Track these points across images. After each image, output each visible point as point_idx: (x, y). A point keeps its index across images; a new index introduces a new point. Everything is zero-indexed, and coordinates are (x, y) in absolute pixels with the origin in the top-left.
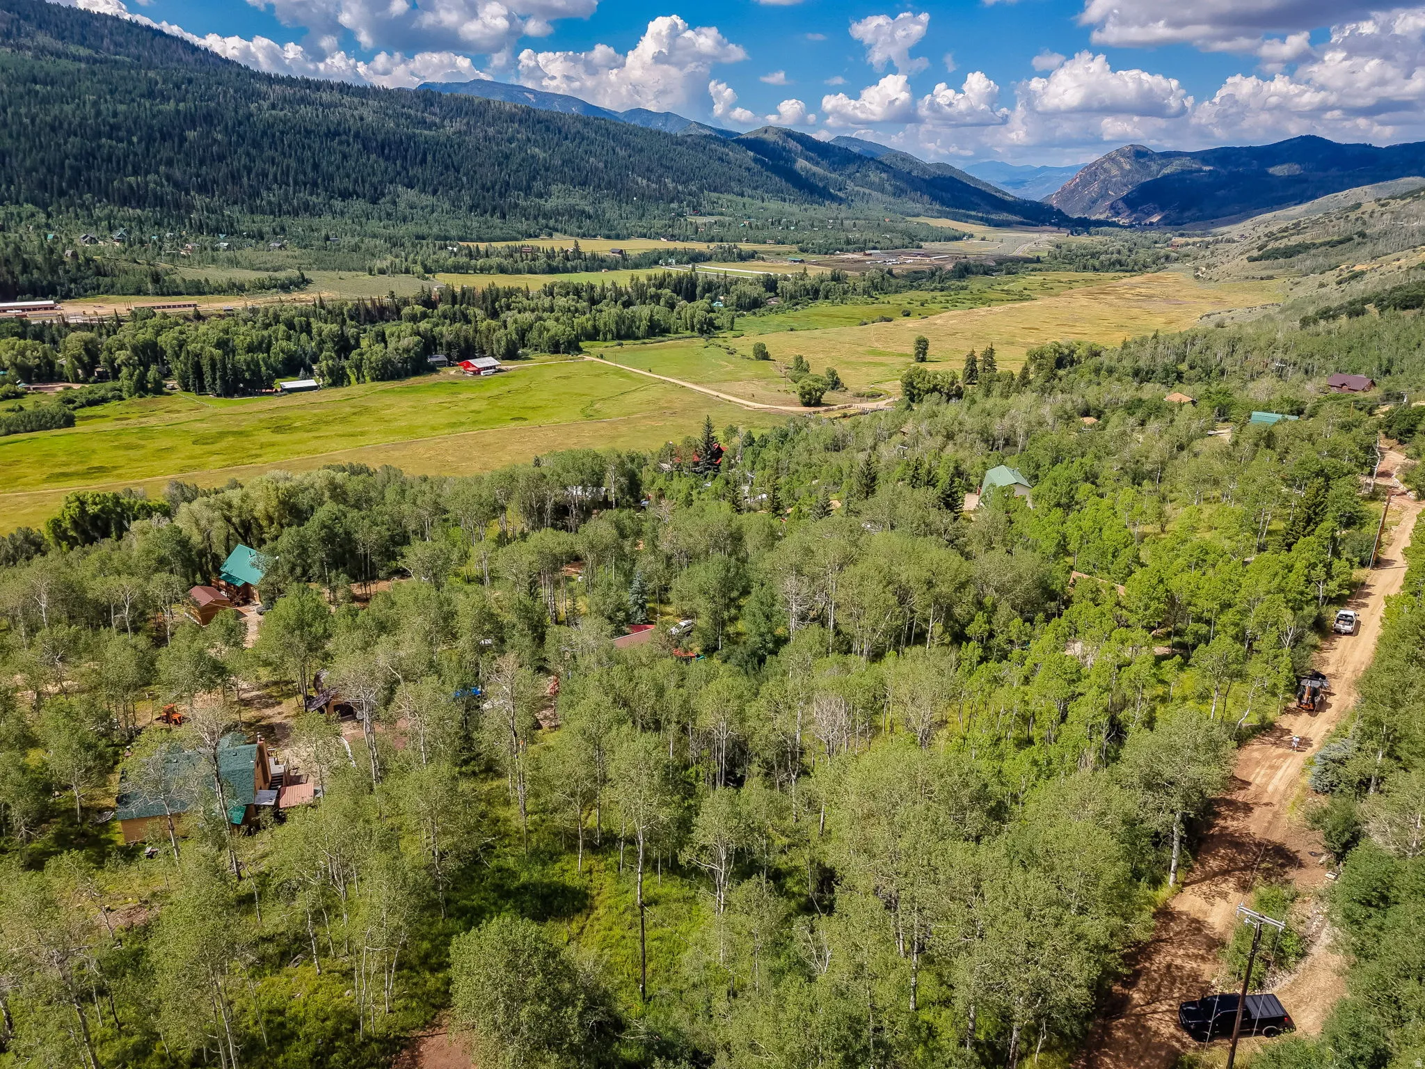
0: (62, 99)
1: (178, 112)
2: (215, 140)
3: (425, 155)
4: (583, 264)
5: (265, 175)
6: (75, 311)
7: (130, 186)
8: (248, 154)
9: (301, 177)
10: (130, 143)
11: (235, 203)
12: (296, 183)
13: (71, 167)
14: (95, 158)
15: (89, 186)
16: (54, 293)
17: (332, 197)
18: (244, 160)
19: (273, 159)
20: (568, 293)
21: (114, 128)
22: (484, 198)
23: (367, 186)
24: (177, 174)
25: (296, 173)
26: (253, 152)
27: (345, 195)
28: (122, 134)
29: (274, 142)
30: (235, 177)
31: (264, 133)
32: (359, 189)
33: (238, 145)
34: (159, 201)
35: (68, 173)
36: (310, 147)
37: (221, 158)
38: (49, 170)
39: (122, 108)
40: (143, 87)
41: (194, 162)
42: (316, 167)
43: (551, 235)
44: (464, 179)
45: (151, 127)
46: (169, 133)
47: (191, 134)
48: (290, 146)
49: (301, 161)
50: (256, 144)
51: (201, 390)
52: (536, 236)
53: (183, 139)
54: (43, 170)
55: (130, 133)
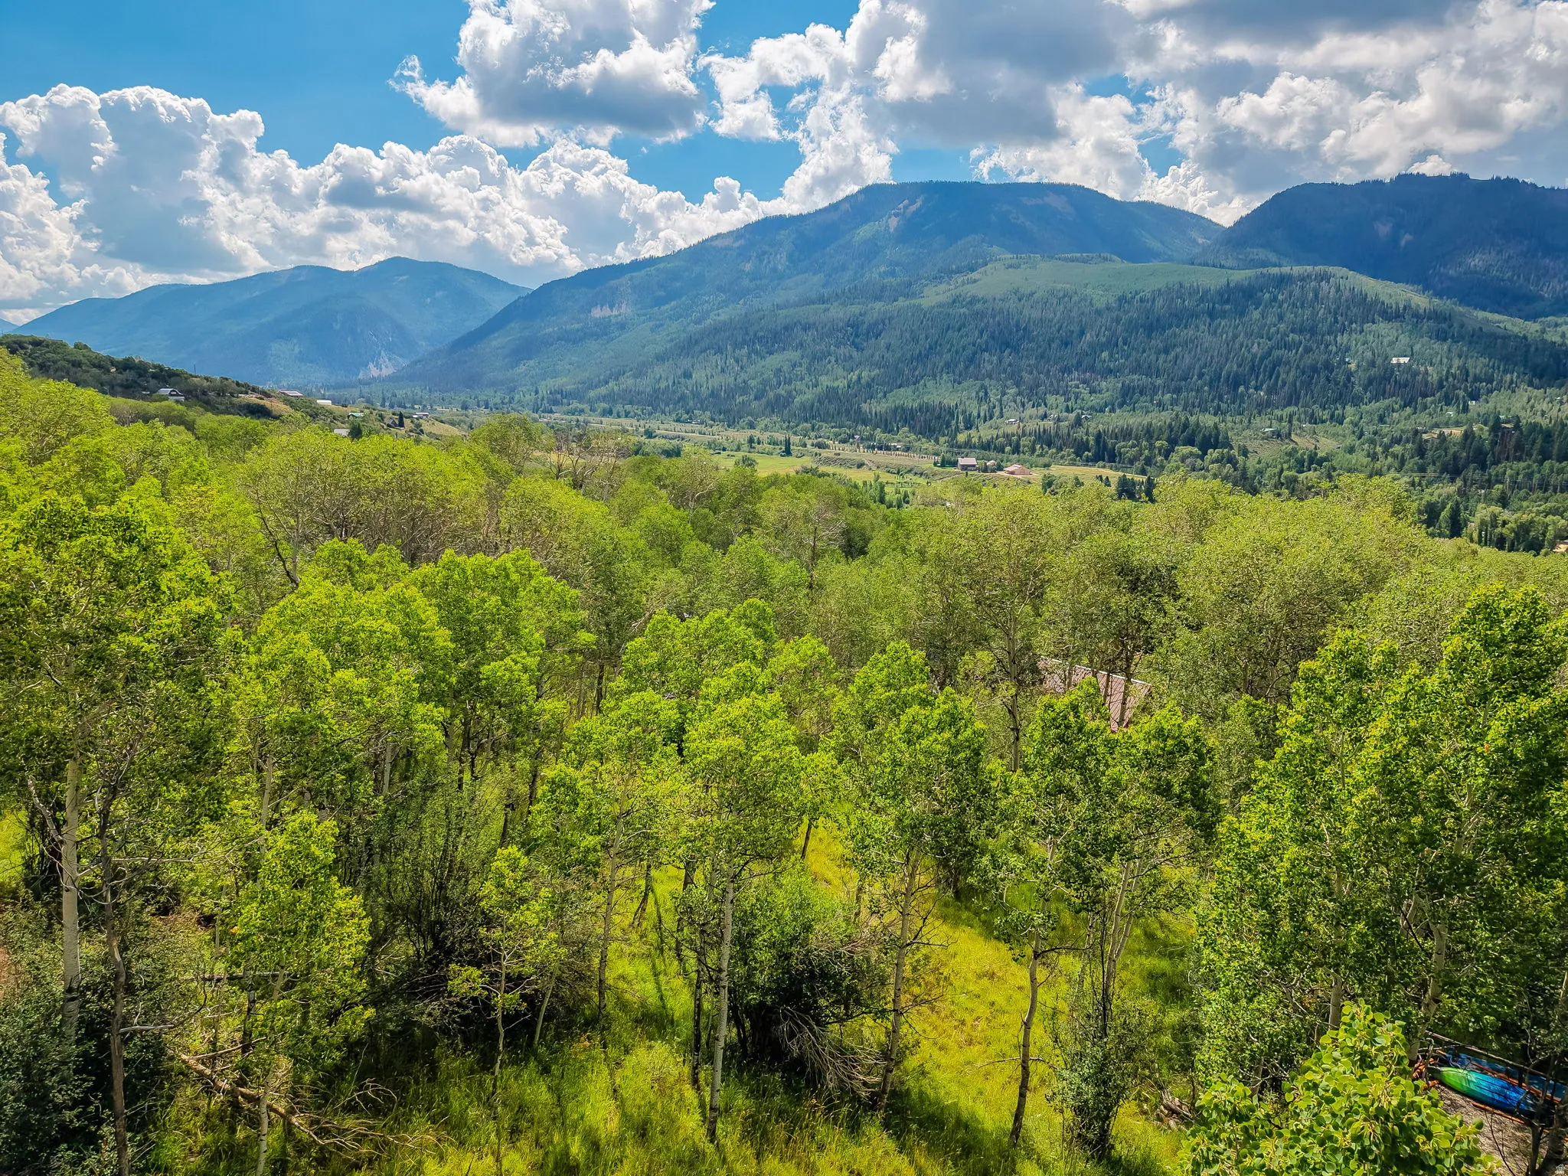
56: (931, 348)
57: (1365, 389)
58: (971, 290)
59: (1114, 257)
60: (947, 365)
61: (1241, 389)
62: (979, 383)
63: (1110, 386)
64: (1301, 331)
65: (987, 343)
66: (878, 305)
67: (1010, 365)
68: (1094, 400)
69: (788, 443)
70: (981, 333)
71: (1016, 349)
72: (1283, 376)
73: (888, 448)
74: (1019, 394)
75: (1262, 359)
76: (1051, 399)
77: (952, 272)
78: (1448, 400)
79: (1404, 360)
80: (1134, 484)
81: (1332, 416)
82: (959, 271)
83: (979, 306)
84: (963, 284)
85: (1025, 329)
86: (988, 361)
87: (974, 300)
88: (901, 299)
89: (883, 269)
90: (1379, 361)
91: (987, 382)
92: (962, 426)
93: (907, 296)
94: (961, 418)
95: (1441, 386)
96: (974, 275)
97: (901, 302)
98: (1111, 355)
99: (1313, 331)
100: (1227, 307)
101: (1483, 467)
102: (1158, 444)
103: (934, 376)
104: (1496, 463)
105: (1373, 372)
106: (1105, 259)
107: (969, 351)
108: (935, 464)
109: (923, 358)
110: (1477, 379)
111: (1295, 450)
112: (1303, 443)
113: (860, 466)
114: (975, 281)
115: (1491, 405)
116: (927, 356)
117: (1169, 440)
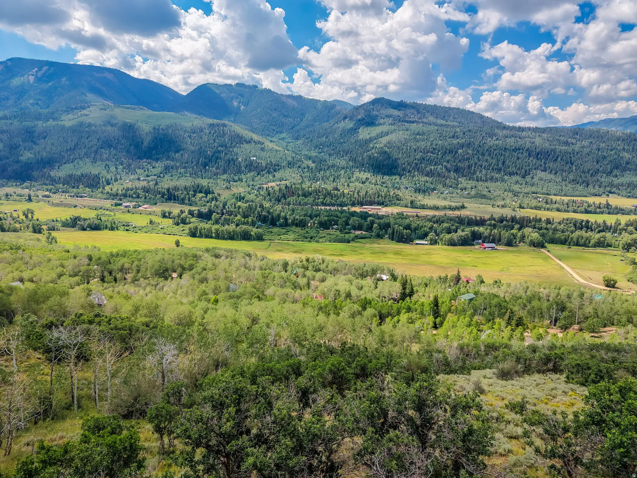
0: (423, 140)
1: (458, 143)
2: (468, 153)
3: (558, 157)
4: (607, 211)
5: (481, 166)
6: (384, 211)
7: (431, 170)
8: (478, 158)
9: (496, 167)
10: (438, 154)
11: (465, 176)
12: (493, 169)
13: (415, 163)
14: (424, 159)
15: (418, 169)
16: (383, 204)
17: (506, 174)
18: (476, 160)
19: (487, 159)
20: (571, 223)
21: (434, 149)
22: (581, 176)
23: (523, 170)
24: (449, 166)
25: (494, 165)
26: (481, 157)
27: (511, 174)
28: (436, 151)
29: (490, 153)
30: (469, 167)
31: (487, 150)
32: (519, 172)
33: (476, 154)
34: (439, 175)
35: (414, 165)
36: (504, 155)
37: (468, 159)
38: (409, 164)
39: (440, 142)
40: (451, 134)
41: (457, 161)
42: (503, 163)
43: (608, 195)
44: (574, 168)
45: (446, 149)
46: (452, 151)
47: (460, 151)
48: (496, 155)
49: (498, 160)
50: (483, 154)
51: (392, 239)
52: (599, 196)
53: (456, 152)
54: (406, 164)
55: (439, 151)
56: (75, 145)
57: (245, 168)
58: (88, 120)
59: (145, 108)
60: (86, 154)
61: (207, 167)
62: (104, 163)
63: (160, 166)
64: (222, 146)
65: (102, 144)
66: (40, 123)
67: (115, 155)
68: (155, 171)
69: (30, 196)
70: (98, 140)
71: (115, 148)
72: (220, 163)
73: (81, 197)
74: (124, 168)
75: (212, 157)
76: (138, 171)
77: (73, 109)
78: (269, 172)
79: (255, 158)
80: (193, 211)
81: (239, 179)
82: (76, 108)
83: (93, 128)
84: (82, 116)
85: (118, 140)
86: (105, 153)
87: (90, 125)
88: (51, 120)
89: (31, 101)
90: (248, 159)
91: (107, 162)
92: (105, 183)
93: (54, 119)
94: (104, 179)
95: (266, 168)
96: (84, 112)
97: (51, 123)
98: (156, 152)
99: (226, 146)
100: (195, 135)
101: (285, 199)
102: (190, 193)
103: (81, 159)
104: (288, 197)
105: (247, 163)
106: (141, 109)
107: (95, 148)
108: (112, 205)
109: (71, 150)
110: (275, 165)
111: (234, 194)
112: (235, 190)
113: (75, 206)
114: (87, 115)
115: (280, 174)
116: (74, 149)
117: (193, 191)
